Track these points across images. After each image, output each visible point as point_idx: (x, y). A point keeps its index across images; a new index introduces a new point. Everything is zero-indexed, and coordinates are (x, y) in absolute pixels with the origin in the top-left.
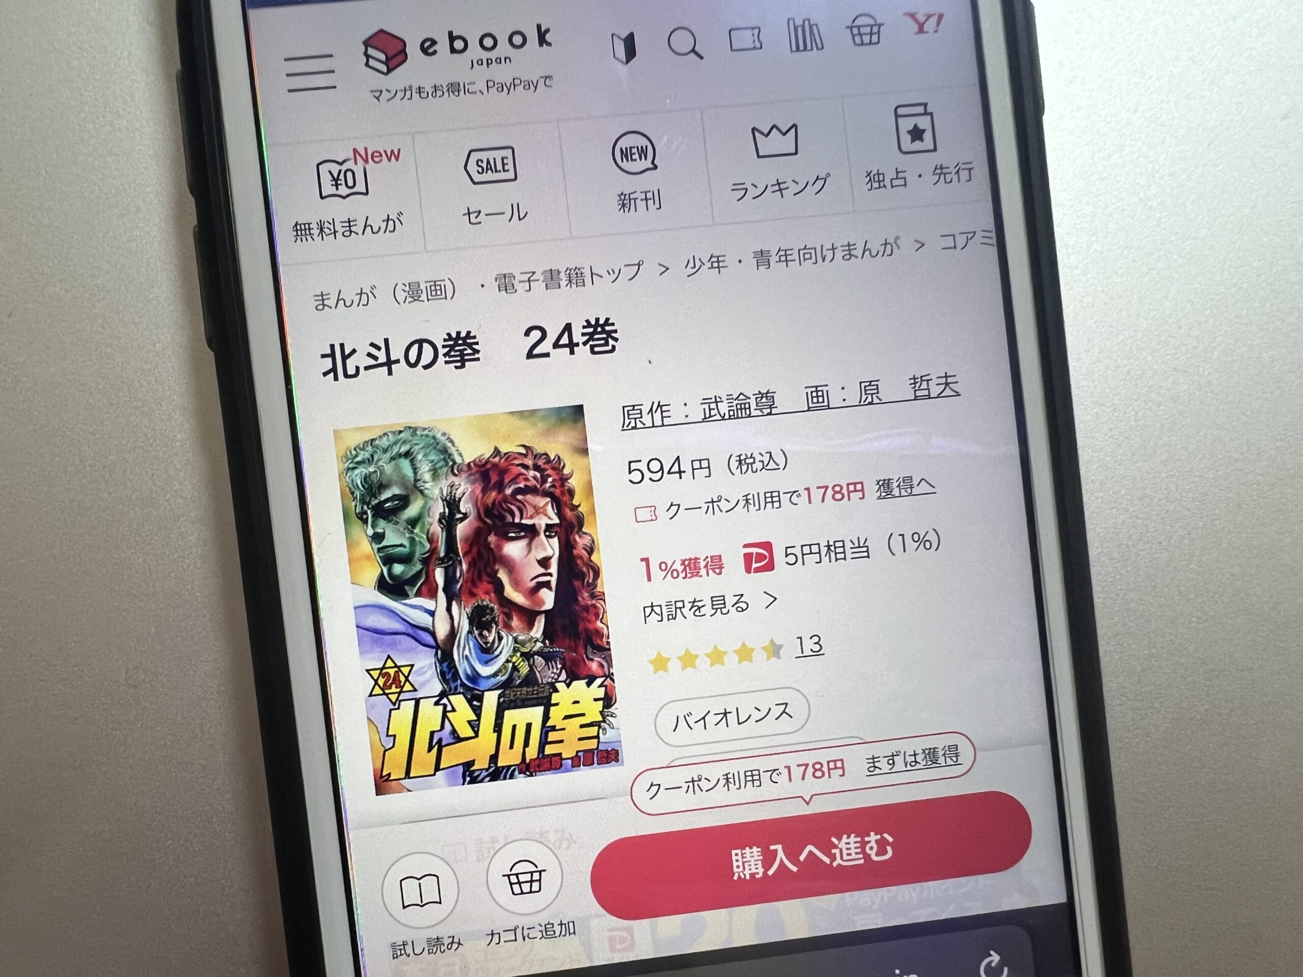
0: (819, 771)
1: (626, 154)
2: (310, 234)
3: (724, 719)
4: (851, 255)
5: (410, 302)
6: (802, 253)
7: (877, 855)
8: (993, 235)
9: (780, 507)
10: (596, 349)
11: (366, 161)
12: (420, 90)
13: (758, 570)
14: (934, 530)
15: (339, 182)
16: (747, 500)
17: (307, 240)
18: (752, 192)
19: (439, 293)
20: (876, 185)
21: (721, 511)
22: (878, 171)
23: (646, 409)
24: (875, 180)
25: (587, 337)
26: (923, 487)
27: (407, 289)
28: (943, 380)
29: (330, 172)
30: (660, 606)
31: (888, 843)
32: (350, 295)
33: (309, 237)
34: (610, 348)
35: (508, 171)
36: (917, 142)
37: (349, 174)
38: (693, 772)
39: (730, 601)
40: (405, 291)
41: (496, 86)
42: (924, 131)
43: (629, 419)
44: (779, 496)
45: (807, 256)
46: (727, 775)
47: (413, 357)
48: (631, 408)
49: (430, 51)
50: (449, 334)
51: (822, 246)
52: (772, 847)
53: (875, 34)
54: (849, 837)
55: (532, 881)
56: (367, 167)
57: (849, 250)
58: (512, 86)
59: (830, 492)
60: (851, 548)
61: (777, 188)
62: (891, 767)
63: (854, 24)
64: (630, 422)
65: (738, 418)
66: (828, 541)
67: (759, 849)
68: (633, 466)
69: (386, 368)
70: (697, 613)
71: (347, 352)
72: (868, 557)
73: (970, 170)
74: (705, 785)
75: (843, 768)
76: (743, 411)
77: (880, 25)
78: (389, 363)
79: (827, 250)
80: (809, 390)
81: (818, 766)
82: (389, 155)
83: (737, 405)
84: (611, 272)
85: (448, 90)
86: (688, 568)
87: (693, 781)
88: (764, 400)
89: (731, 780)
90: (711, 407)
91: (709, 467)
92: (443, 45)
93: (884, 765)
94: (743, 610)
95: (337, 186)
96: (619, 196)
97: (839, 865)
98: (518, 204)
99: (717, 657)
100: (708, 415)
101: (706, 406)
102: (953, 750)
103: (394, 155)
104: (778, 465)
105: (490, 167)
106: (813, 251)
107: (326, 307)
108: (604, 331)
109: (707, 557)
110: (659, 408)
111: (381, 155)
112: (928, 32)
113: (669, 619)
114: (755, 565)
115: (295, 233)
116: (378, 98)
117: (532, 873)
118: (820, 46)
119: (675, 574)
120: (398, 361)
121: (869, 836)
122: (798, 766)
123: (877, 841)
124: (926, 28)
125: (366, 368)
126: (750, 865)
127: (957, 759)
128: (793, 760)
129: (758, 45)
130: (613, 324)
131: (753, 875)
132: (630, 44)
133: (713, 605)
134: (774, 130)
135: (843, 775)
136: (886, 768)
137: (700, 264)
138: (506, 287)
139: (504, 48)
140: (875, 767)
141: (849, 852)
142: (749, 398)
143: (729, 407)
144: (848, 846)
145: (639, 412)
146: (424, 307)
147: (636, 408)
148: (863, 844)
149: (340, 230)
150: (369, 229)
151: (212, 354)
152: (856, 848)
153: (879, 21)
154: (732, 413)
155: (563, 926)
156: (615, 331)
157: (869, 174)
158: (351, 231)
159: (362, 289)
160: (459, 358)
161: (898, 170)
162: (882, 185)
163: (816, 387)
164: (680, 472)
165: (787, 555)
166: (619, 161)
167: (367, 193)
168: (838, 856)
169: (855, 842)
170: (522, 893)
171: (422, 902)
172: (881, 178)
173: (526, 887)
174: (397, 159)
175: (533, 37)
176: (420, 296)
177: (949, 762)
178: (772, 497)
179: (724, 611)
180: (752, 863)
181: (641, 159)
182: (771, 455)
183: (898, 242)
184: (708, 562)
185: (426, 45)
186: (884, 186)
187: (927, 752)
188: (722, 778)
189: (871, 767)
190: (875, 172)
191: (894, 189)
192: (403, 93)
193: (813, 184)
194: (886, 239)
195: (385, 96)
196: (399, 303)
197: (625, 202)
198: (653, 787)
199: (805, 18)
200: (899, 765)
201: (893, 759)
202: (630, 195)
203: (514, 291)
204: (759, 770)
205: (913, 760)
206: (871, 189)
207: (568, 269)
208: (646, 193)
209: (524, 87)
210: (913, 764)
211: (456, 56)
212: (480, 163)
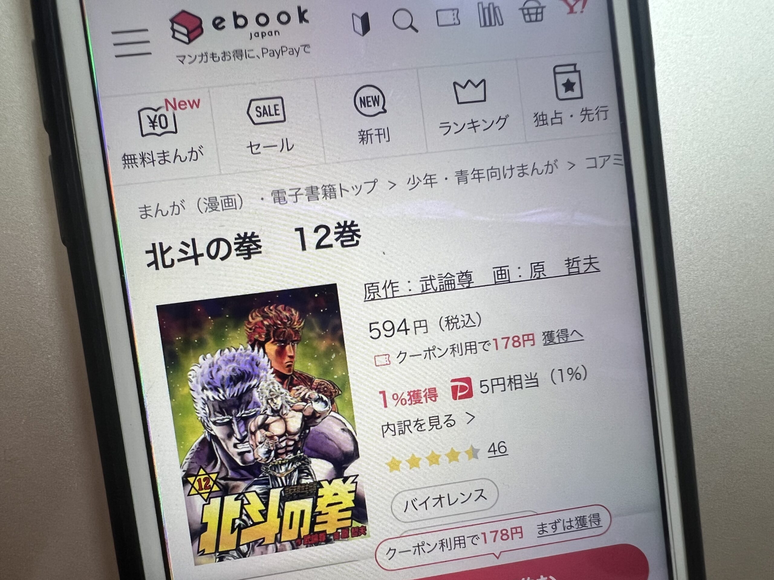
0: (505, 535)
1: (364, 102)
2: (135, 162)
3: (440, 502)
4: (524, 173)
5: (210, 212)
6: (490, 171)
8: (622, 157)
9: (476, 353)
10: (345, 243)
11: (175, 108)
12: (213, 56)
13: (461, 397)
14: (582, 366)
15: (155, 124)
16: (453, 348)
17: (133, 167)
18: (454, 129)
19: (231, 204)
20: (541, 123)
21: (435, 357)
22: (542, 113)
23: (381, 286)
24: (540, 119)
25: (339, 235)
26: (576, 336)
27: (207, 202)
28: (588, 261)
29: (149, 117)
30: (394, 425)
32: (166, 207)
33: (134, 165)
34: (355, 242)
35: (279, 115)
36: (570, 92)
37: (163, 118)
38: (419, 539)
39: (442, 420)
40: (206, 204)
41: (269, 52)
42: (574, 84)
43: (369, 293)
44: (475, 345)
45: (494, 174)
46: (442, 541)
47: (213, 252)
48: (371, 285)
49: (220, 26)
50: (238, 235)
51: (504, 167)
53: (539, 13)
56: (176, 112)
57: (523, 169)
58: (281, 51)
59: (511, 340)
60: (526, 380)
61: (471, 125)
62: (554, 530)
63: (525, 7)
64: (370, 295)
65: (446, 290)
66: (510, 376)
68: (373, 326)
69: (193, 260)
70: (420, 429)
71: (164, 249)
72: (537, 386)
73: (606, 111)
74: (427, 548)
75: (521, 532)
76: (450, 285)
77: (543, 8)
78: (196, 256)
79: (507, 170)
80: (496, 270)
81: (504, 532)
82: (192, 104)
83: (445, 281)
84: (355, 188)
85: (234, 55)
86: (412, 398)
87: (418, 546)
88: (464, 277)
89: (445, 544)
90: (427, 284)
91: (426, 326)
92: (229, 22)
93: (549, 529)
94: (452, 426)
95: (154, 127)
96: (360, 132)
98: (287, 139)
99: (434, 459)
100: (425, 289)
101: (424, 283)
103: (195, 104)
104: (474, 323)
105: (265, 112)
106: (497, 171)
107: (148, 216)
108: (350, 231)
109: (426, 390)
110: (391, 285)
111: (186, 104)
112: (576, 13)
113: (400, 434)
114: (459, 394)
115: (124, 162)
116: (182, 62)
118: (501, 23)
119: (404, 402)
120: (202, 255)
121: (539, 578)
122: (491, 532)
125: (179, 260)
127: (599, 523)
128: (486, 528)
129: (457, 22)
130: (357, 225)
132: (365, 20)
133: (430, 423)
134: (469, 83)
135: (522, 537)
136: (551, 531)
137: (418, 181)
138: (279, 199)
139: (274, 25)
140: (543, 531)
142: (454, 276)
143: (440, 283)
145: (376, 288)
146: (220, 215)
147: (374, 285)
149: (157, 159)
150: (178, 158)
151: (66, 249)
153: (542, 5)
154: (442, 287)
156: (359, 230)
158: (165, 160)
159: (174, 202)
160: (246, 252)
161: (556, 112)
162: (545, 122)
163: (501, 267)
164: (406, 330)
165: (481, 387)
166: (359, 106)
167: (176, 132)
172: (545, 118)
174: (198, 106)
175: (295, 17)
176: (217, 207)
177: (594, 525)
178: (471, 346)
179: (439, 427)
181: (374, 105)
182: (469, 317)
183: (557, 163)
184: (427, 393)
185: (217, 22)
186: (547, 124)
187: (578, 519)
188: (438, 543)
189: (541, 531)
190: (540, 113)
191: (553, 125)
192: (201, 57)
193: (497, 123)
194: (548, 162)
195: (188, 60)
196: (202, 213)
197: (364, 137)
198: (391, 551)
199: (491, 1)
200: (560, 529)
201: (555, 525)
202: (367, 131)
203: (285, 202)
204: (464, 536)
205: (570, 525)
206: (537, 126)
207: (324, 186)
208: (379, 130)
209: (289, 53)
210: (569, 528)
211: (239, 30)
212: (258, 109)
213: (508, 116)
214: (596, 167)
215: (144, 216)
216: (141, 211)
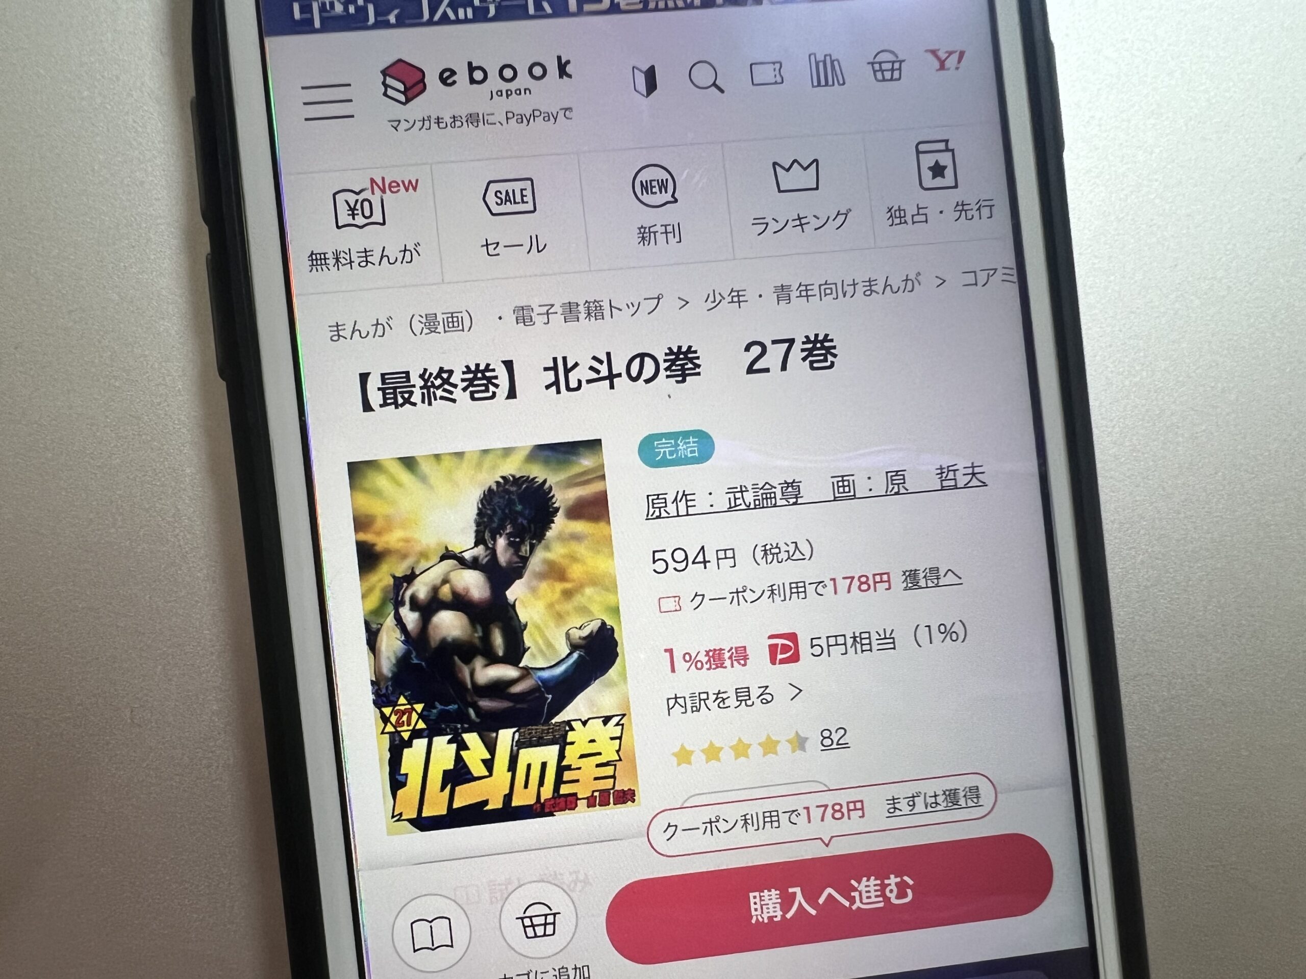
0: (838, 812)
1: (646, 187)
2: (326, 264)
4: (872, 291)
5: (426, 334)
6: (823, 288)
7: (898, 897)
8: (1014, 272)
11: (384, 191)
12: (438, 121)
15: (356, 212)
17: (322, 269)
18: (773, 226)
19: (456, 324)
22: (899, 207)
24: (897, 216)
27: (424, 320)
29: (347, 202)
31: (907, 885)
32: (365, 326)
33: (324, 267)
35: (527, 202)
36: (939, 179)
37: (366, 204)
38: (709, 813)
40: (422, 323)
41: (515, 117)
42: (945, 167)
45: (828, 291)
46: (745, 816)
49: (449, 81)
50: (468, 366)
51: (843, 281)
52: (791, 890)
53: (897, 69)
54: (868, 880)
55: (545, 924)
56: (384, 196)
57: (870, 286)
58: (532, 116)
61: (798, 223)
62: (911, 808)
63: (876, 60)
67: (778, 892)
73: (991, 206)
74: (722, 826)
75: (862, 809)
77: (901, 62)
79: (848, 285)
81: (837, 807)
82: (407, 185)
84: (631, 306)
85: (467, 121)
87: (711, 822)
89: (750, 822)
92: (462, 76)
93: (904, 806)
95: (353, 215)
96: (639, 229)
97: (859, 908)
98: (537, 236)
102: (975, 792)
103: (412, 186)
105: (508, 198)
106: (833, 286)
107: (341, 338)
111: (398, 185)
112: (948, 69)
115: (310, 263)
116: (396, 128)
117: (546, 916)
118: (841, 82)
121: (889, 878)
122: (818, 806)
123: (897, 884)
124: (948, 64)
126: (768, 908)
127: (978, 800)
128: (811, 801)
129: (779, 80)
131: (771, 918)
132: (650, 75)
134: (796, 164)
135: (863, 816)
136: (906, 809)
137: (720, 298)
138: (524, 319)
139: (524, 79)
140: (895, 808)
141: (868, 894)
144: (867, 889)
146: (440, 339)
148: (883, 887)
149: (357, 261)
150: (385, 259)
151: (224, 383)
152: (876, 891)
153: (900, 58)
155: (578, 970)
157: (890, 210)
158: (367, 261)
159: (377, 320)
161: (920, 206)
162: (903, 221)
166: (639, 193)
167: (384, 223)
168: (857, 899)
169: (875, 885)
170: (536, 936)
171: (433, 945)
172: (902, 215)
173: (540, 931)
174: (415, 189)
175: (553, 69)
176: (436, 328)
177: (970, 804)
180: (771, 906)
181: (661, 192)
183: (919, 278)
185: (445, 75)
186: (906, 222)
187: (947, 793)
188: (739, 819)
189: (890, 809)
190: (896, 208)
191: (915, 224)
192: (422, 123)
193: (834, 220)
194: (907, 276)
195: (404, 125)
196: (415, 335)
197: (645, 235)
198: (670, 828)
199: (828, 53)
200: (920, 807)
201: (913, 801)
202: (650, 228)
203: (532, 323)
204: (777, 811)
205: (934, 801)
206: (892, 225)
207: (586, 302)
208: (666, 226)
209: (544, 120)
210: (933, 805)
211: (475, 86)
212: (499, 194)
213: (850, 210)
214: (976, 284)
215: (335, 338)
216: (331, 331)
